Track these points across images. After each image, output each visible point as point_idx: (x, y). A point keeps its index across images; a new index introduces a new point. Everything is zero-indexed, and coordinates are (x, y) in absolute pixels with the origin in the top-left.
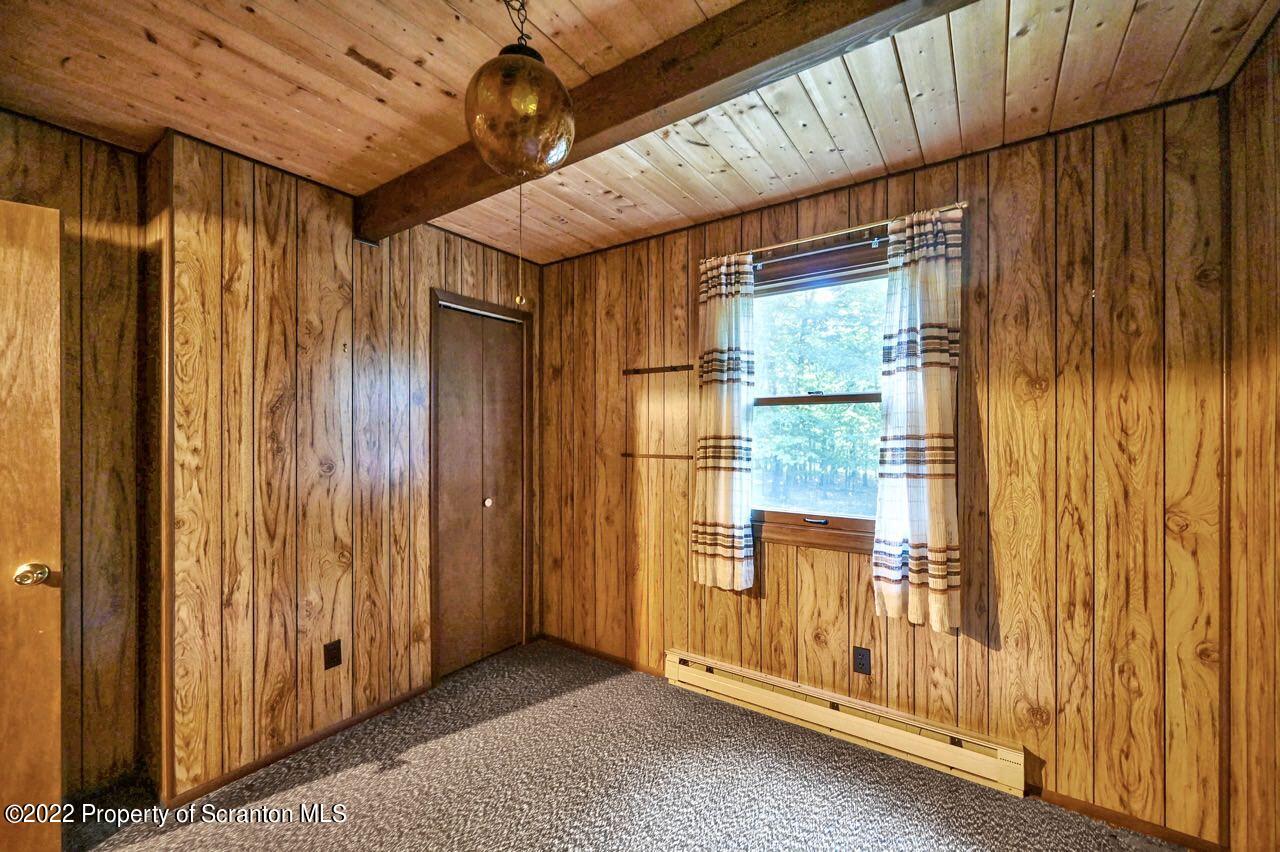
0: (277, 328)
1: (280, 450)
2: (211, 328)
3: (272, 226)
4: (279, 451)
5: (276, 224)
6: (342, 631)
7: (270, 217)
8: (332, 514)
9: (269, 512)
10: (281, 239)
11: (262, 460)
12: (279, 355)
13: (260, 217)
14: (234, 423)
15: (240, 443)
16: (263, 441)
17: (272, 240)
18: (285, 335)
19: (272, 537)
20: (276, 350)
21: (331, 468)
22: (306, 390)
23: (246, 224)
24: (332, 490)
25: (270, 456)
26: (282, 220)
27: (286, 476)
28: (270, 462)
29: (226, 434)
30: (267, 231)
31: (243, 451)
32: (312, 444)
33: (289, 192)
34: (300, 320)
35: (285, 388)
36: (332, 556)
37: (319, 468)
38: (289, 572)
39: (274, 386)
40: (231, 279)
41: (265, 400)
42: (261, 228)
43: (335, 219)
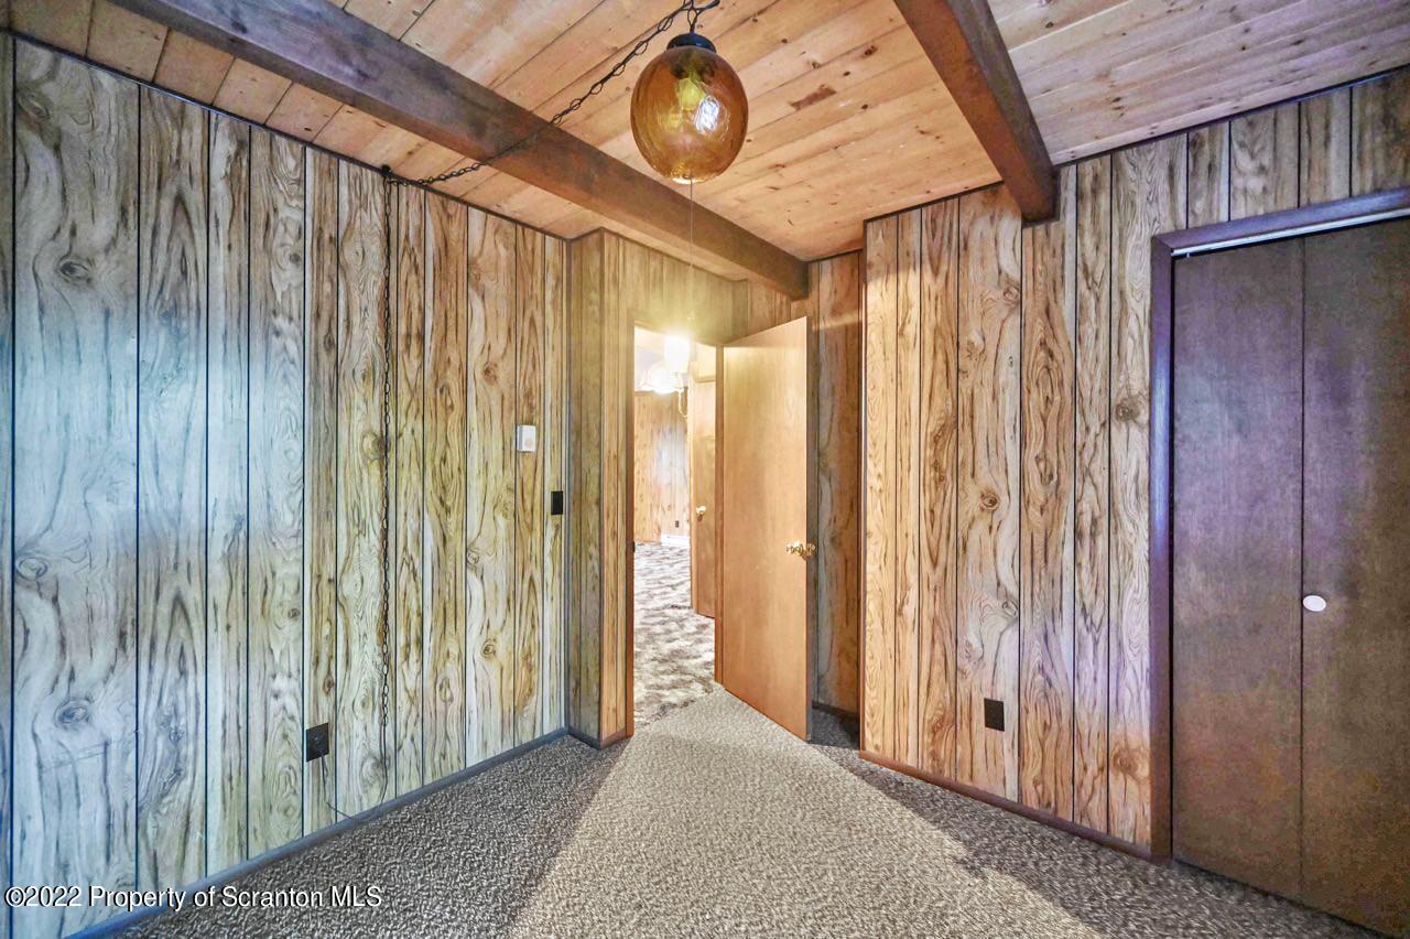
0: (940, 357)
1: (942, 479)
2: (890, 371)
3: (936, 261)
4: (940, 480)
5: (939, 258)
6: (1005, 693)
7: (934, 250)
8: (995, 555)
9: (932, 539)
10: (944, 268)
11: (927, 488)
12: (941, 384)
13: (926, 257)
14: (905, 453)
15: (909, 470)
16: (928, 468)
17: (936, 272)
18: (947, 362)
19: (935, 564)
20: (939, 379)
21: (994, 502)
22: (967, 417)
23: (915, 269)
24: (995, 527)
25: (933, 484)
26: (945, 248)
27: (947, 505)
28: (933, 491)
29: (899, 463)
30: (932, 266)
31: (911, 477)
32: (973, 475)
33: (951, 216)
34: (961, 344)
35: (947, 417)
36: (996, 603)
37: (980, 502)
38: (949, 602)
39: (937, 416)
40: (904, 324)
41: (929, 430)
42: (927, 266)
43: (1000, 217)
